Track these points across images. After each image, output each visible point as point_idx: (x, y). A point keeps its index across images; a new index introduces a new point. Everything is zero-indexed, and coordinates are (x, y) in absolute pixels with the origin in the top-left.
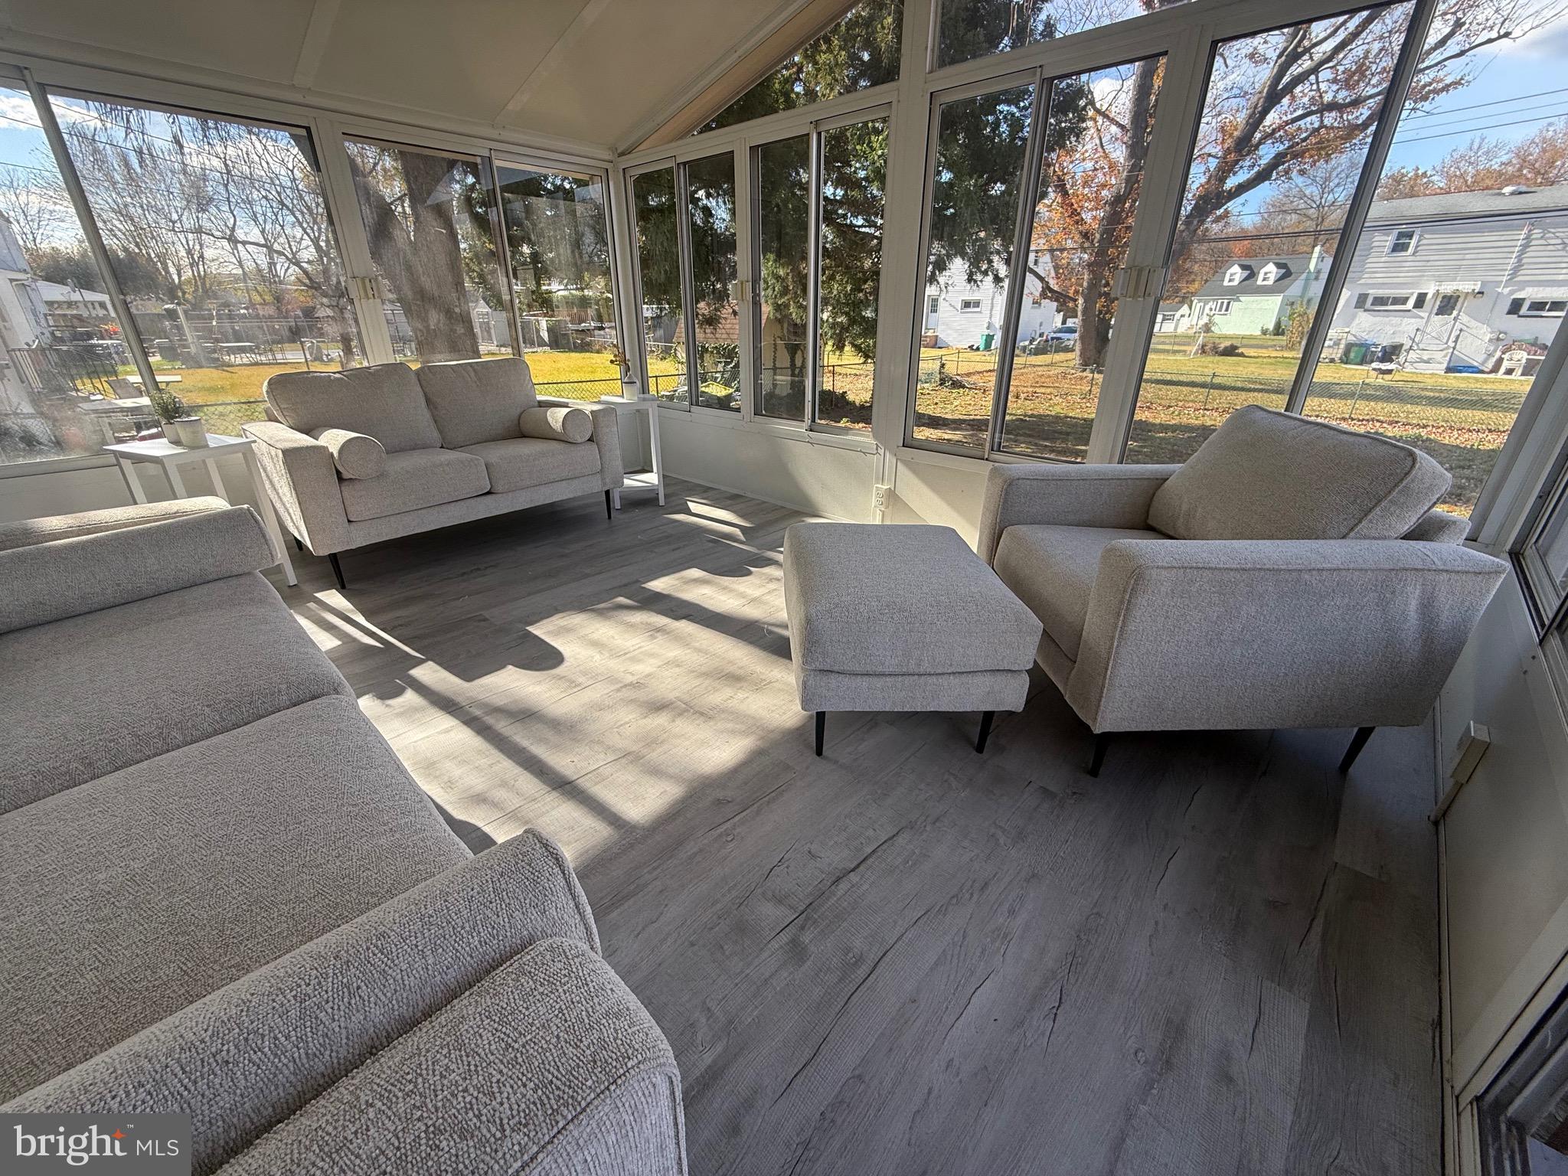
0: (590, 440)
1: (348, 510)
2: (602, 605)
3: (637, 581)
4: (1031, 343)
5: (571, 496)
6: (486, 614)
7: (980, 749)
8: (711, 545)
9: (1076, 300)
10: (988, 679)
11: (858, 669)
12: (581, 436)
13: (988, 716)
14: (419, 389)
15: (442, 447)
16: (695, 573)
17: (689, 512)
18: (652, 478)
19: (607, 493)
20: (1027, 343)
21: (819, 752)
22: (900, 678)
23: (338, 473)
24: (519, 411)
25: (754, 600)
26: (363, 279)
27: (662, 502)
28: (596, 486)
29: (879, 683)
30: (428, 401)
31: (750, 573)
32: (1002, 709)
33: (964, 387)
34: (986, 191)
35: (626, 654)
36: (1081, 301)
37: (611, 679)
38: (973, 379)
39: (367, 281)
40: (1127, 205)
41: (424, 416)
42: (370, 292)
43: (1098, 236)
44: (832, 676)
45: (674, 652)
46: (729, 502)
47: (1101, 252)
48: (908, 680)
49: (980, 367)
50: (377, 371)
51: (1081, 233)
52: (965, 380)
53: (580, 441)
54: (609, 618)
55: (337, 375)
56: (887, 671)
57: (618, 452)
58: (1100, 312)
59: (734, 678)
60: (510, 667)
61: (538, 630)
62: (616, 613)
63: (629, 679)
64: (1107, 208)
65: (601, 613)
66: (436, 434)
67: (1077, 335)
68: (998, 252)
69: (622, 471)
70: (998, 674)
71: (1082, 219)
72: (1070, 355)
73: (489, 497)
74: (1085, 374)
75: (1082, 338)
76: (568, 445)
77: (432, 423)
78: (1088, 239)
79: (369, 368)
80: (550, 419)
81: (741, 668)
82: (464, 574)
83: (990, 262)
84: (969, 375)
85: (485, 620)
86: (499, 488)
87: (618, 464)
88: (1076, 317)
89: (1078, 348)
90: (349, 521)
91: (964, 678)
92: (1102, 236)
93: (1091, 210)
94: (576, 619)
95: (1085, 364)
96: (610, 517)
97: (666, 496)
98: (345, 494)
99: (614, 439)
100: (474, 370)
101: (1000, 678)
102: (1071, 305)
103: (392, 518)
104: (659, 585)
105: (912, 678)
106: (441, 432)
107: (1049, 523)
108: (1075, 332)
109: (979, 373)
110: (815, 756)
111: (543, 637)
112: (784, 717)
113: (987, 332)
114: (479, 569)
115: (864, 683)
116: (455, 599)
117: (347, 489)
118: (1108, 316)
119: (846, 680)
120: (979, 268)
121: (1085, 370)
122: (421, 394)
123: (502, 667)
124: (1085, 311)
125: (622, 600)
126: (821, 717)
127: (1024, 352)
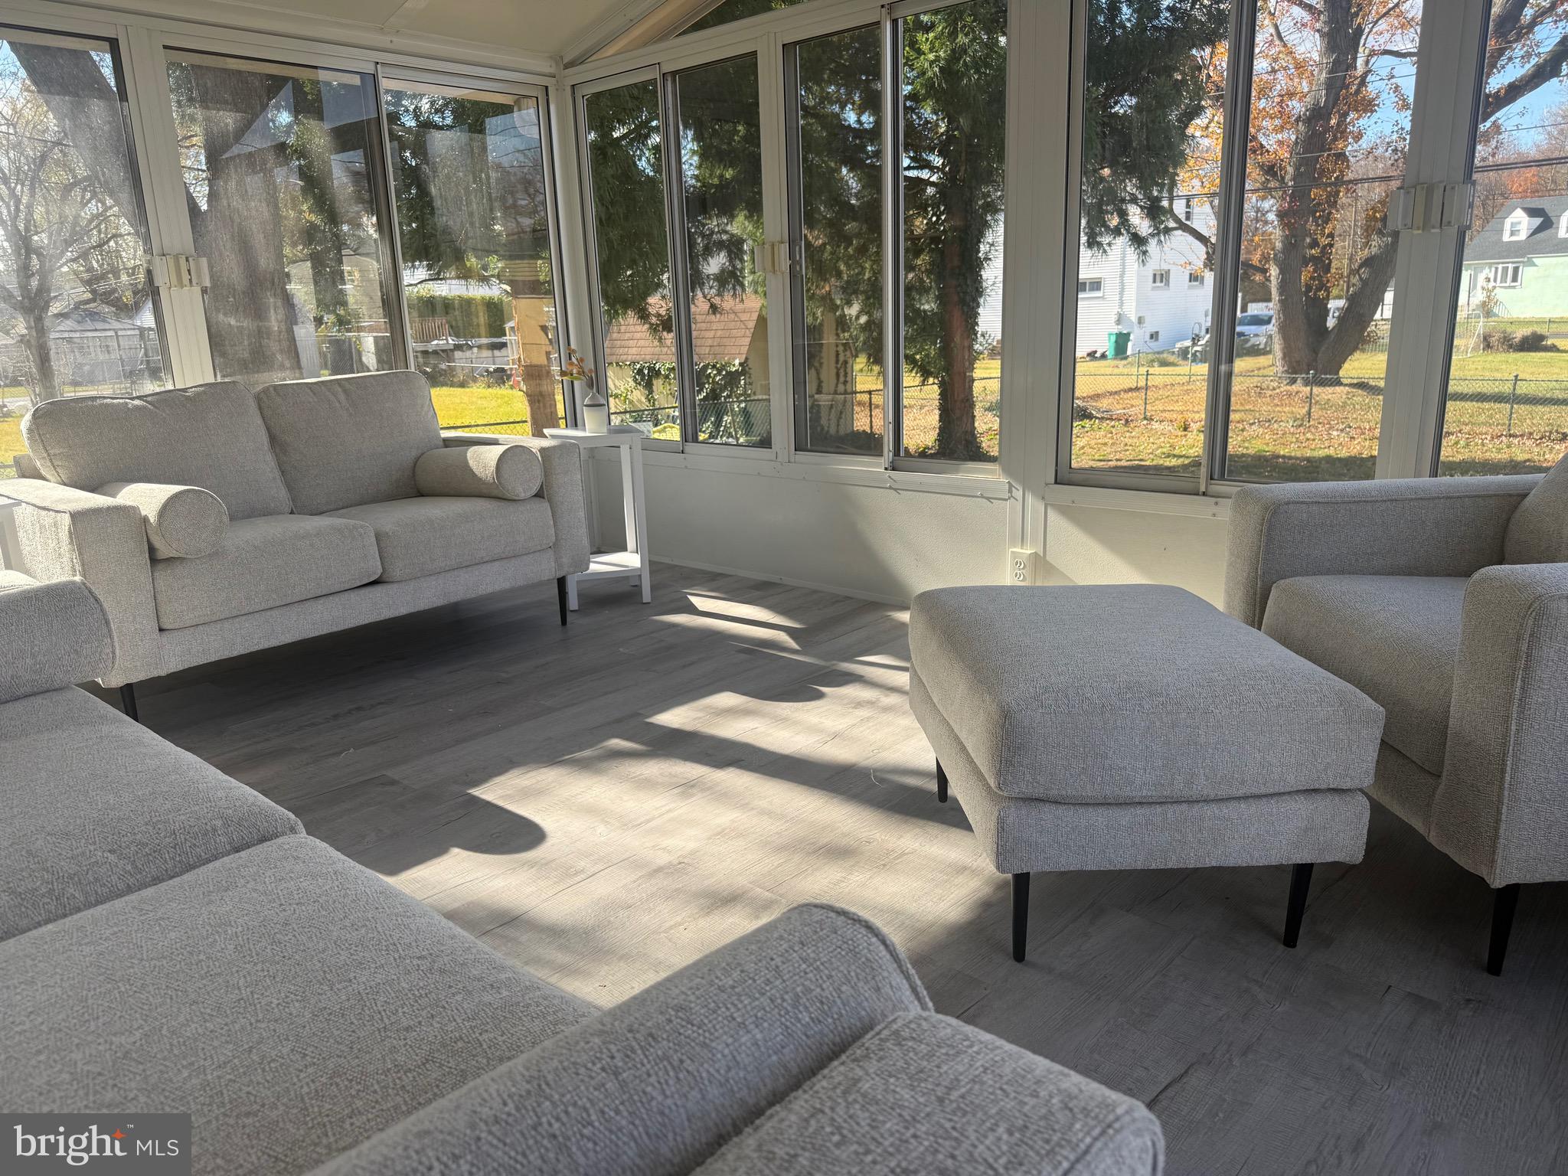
0: (539, 495)
1: (162, 610)
2: (587, 753)
3: (636, 715)
4: (1194, 344)
5: (507, 585)
6: (392, 773)
7: (1290, 940)
8: (743, 656)
9: (1264, 271)
10: (1302, 807)
11: (1089, 792)
12: (523, 486)
13: (1303, 873)
14: (260, 421)
15: (292, 513)
16: (727, 699)
17: (693, 610)
18: (630, 560)
19: (562, 582)
20: (1188, 343)
21: (1019, 955)
22: (1159, 809)
23: (152, 550)
24: (414, 453)
25: (836, 736)
26: (176, 258)
27: (647, 596)
28: (545, 569)
29: (1125, 816)
30: (273, 439)
31: (820, 696)
32: (1329, 858)
33: (1090, 417)
34: (1106, 107)
35: (648, 821)
36: (1274, 271)
37: (633, 863)
38: (1104, 404)
39: (183, 261)
40: (1333, 122)
41: (266, 464)
42: (186, 277)
43: (1290, 170)
44: (1047, 808)
45: (726, 817)
46: (757, 593)
47: (1299, 194)
48: (1171, 811)
49: (1114, 384)
50: (198, 394)
51: (1261, 167)
52: (1092, 406)
53: (522, 496)
54: (599, 772)
55: (137, 402)
56: (1137, 794)
57: (582, 514)
58: (1309, 288)
59: (839, 852)
60: (456, 850)
61: (491, 792)
62: (614, 763)
63: (663, 859)
64: (1301, 127)
65: (586, 765)
66: (283, 493)
67: (1272, 328)
68: (1134, 200)
69: (588, 549)
70: (1318, 797)
71: (1262, 146)
72: (1262, 361)
73: (378, 589)
74: (1294, 388)
75: (1283, 329)
76: (502, 504)
77: (277, 474)
78: (1275, 175)
79: (185, 390)
80: (471, 463)
81: (845, 835)
82: (336, 717)
83: (1123, 215)
84: (1097, 397)
85: (393, 783)
86: (396, 573)
87: (581, 535)
88: (1269, 300)
89: (1277, 347)
90: (161, 630)
91: (1264, 806)
92: (1297, 169)
93: (1276, 130)
94: (547, 776)
95: (1295, 368)
96: (564, 622)
97: (653, 588)
98: (161, 584)
99: (573, 491)
100: (345, 391)
101: (1324, 803)
102: (1258, 278)
103: (227, 625)
104: (674, 718)
105: (1178, 808)
106: (290, 488)
107: (1342, 572)
108: (1268, 321)
109: (1111, 394)
110: (1012, 962)
111: (500, 803)
112: (943, 906)
113: (1116, 329)
114: (359, 709)
115: (1099, 818)
116: (334, 755)
117: (164, 576)
118: (1322, 294)
119: (1067, 814)
120: (1105, 225)
121: (1293, 381)
122: (263, 432)
123: (440, 850)
124: (1283, 288)
125: (617, 743)
126: (1021, 882)
127: (1185, 358)
